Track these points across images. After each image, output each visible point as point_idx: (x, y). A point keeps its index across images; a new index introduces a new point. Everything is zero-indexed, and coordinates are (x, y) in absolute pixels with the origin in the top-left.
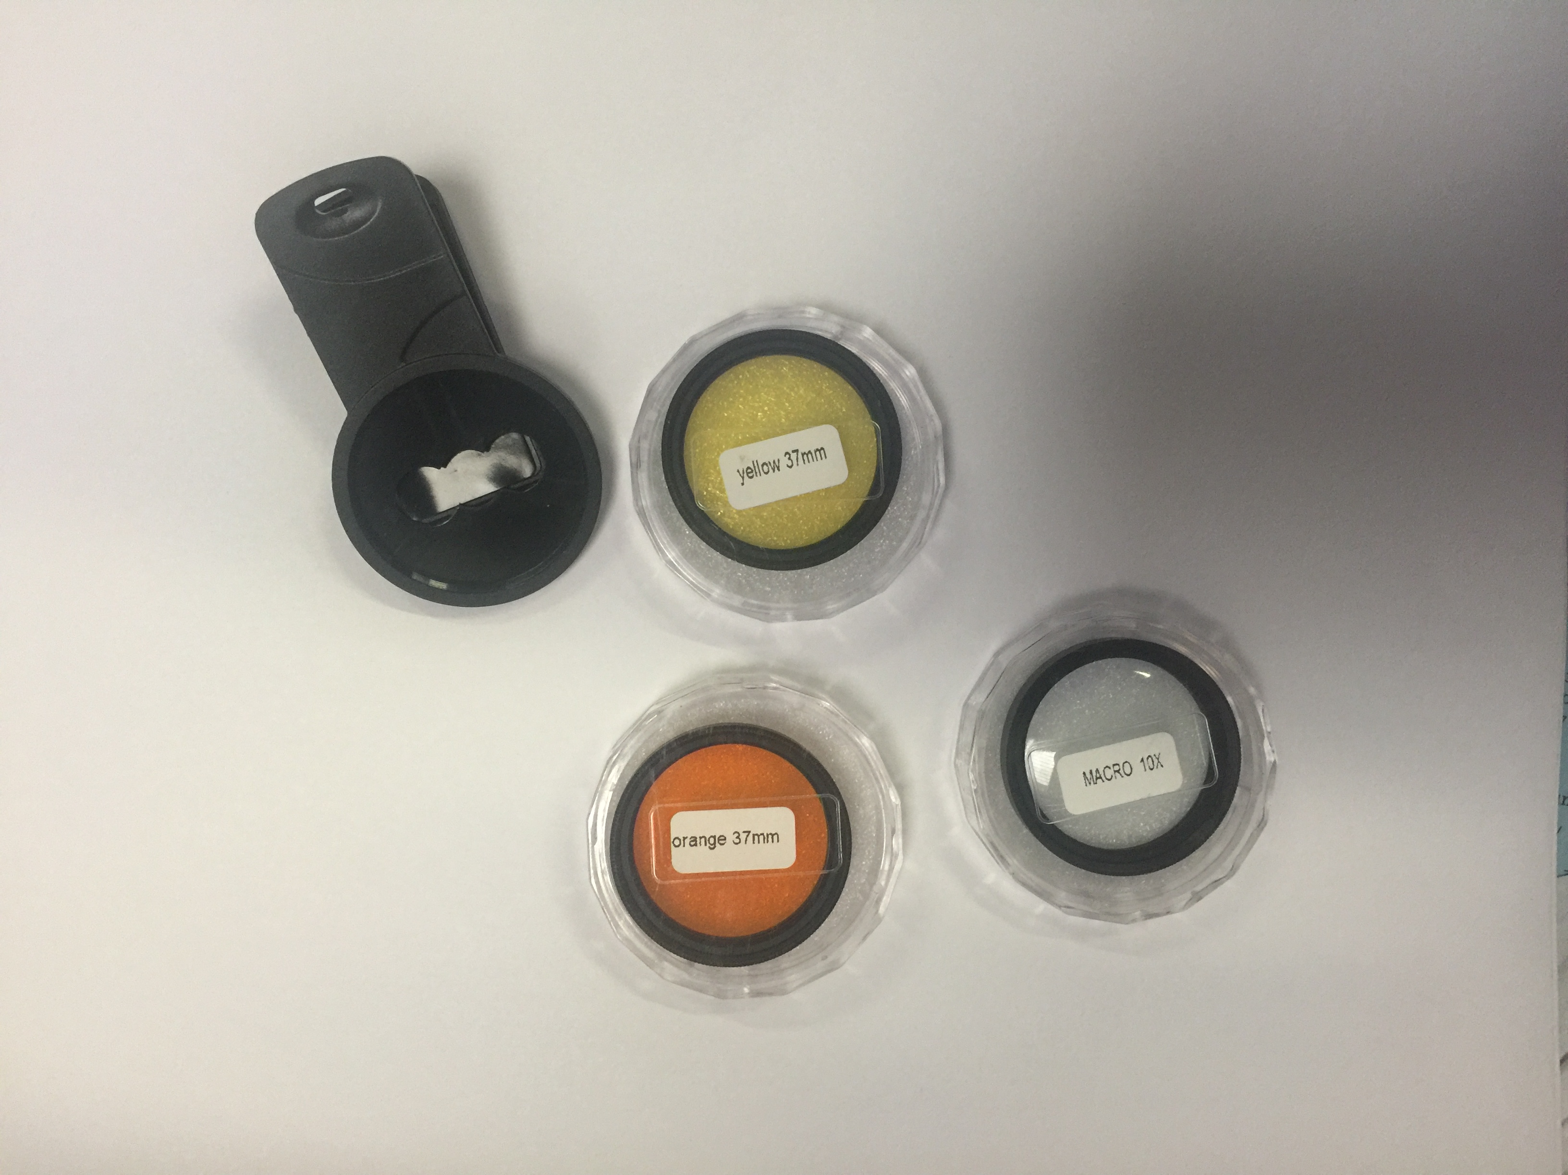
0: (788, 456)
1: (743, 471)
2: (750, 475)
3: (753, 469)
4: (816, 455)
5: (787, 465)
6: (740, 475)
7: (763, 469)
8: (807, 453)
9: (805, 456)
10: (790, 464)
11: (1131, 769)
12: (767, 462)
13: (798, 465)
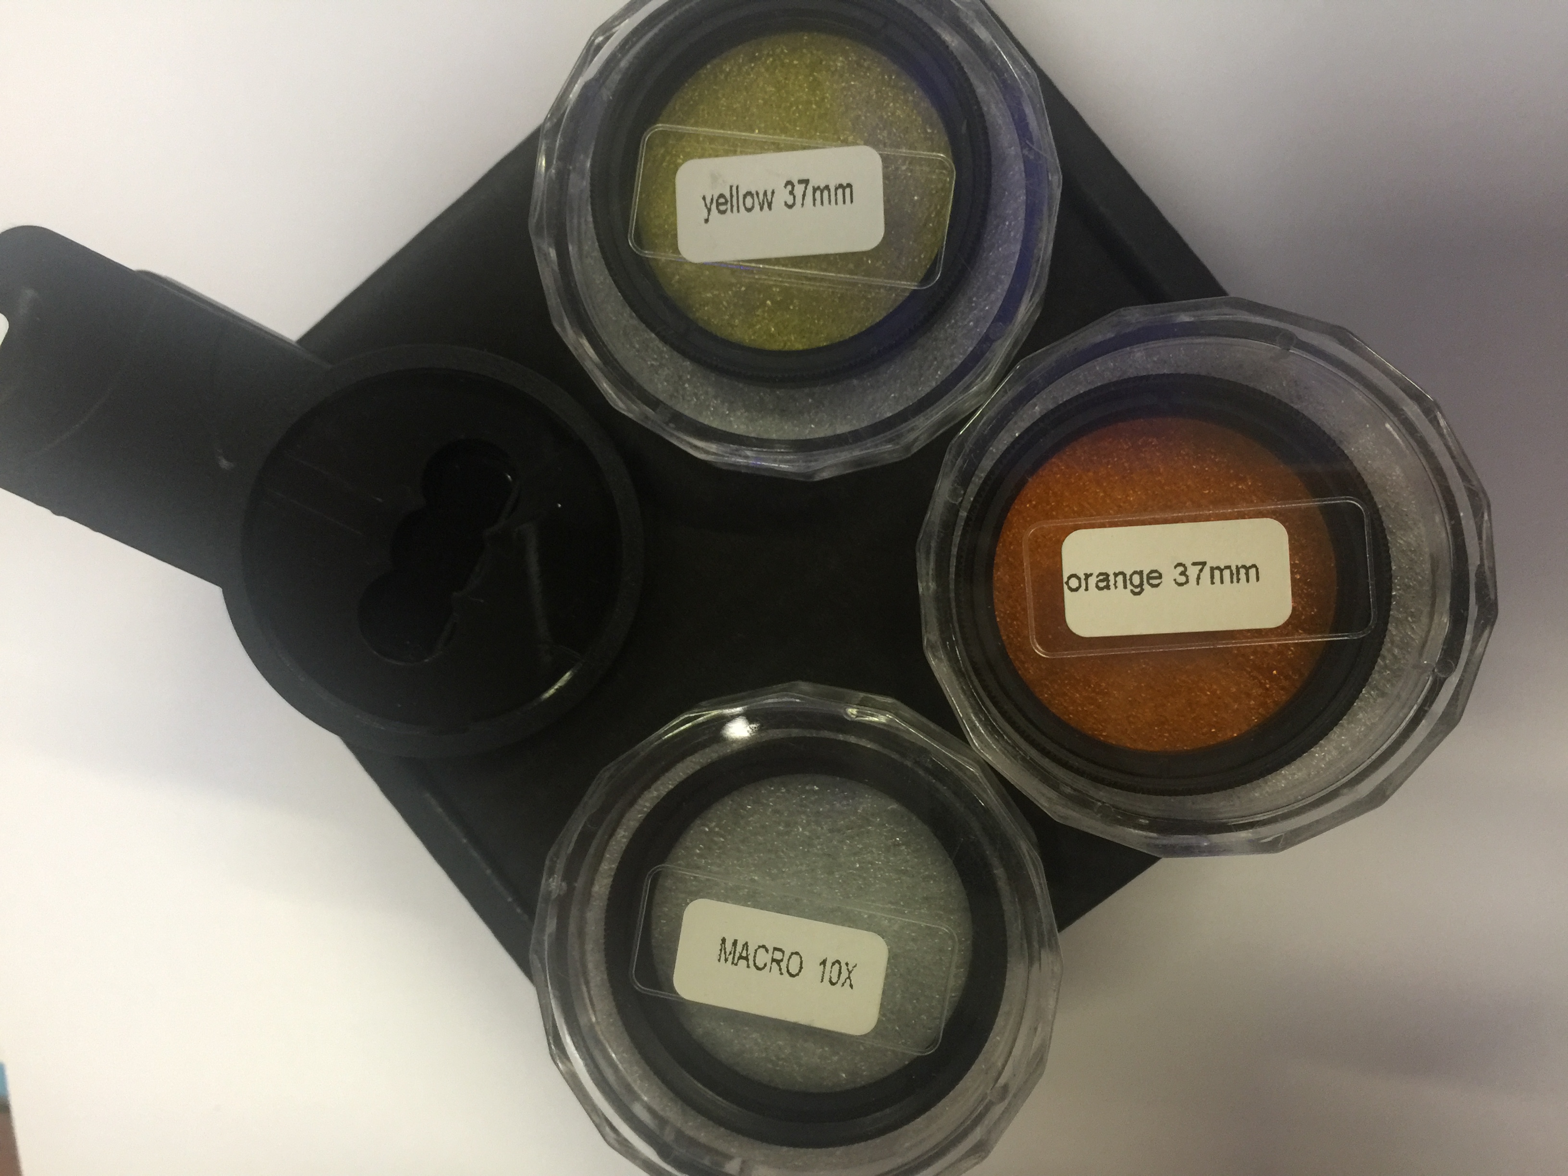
0: (789, 187)
1: (712, 200)
2: (722, 208)
3: (729, 200)
4: (836, 194)
5: (786, 203)
6: (706, 205)
7: (744, 204)
8: (822, 188)
9: (818, 193)
10: (790, 202)
11: (801, 968)
12: (754, 192)
13: (803, 204)
